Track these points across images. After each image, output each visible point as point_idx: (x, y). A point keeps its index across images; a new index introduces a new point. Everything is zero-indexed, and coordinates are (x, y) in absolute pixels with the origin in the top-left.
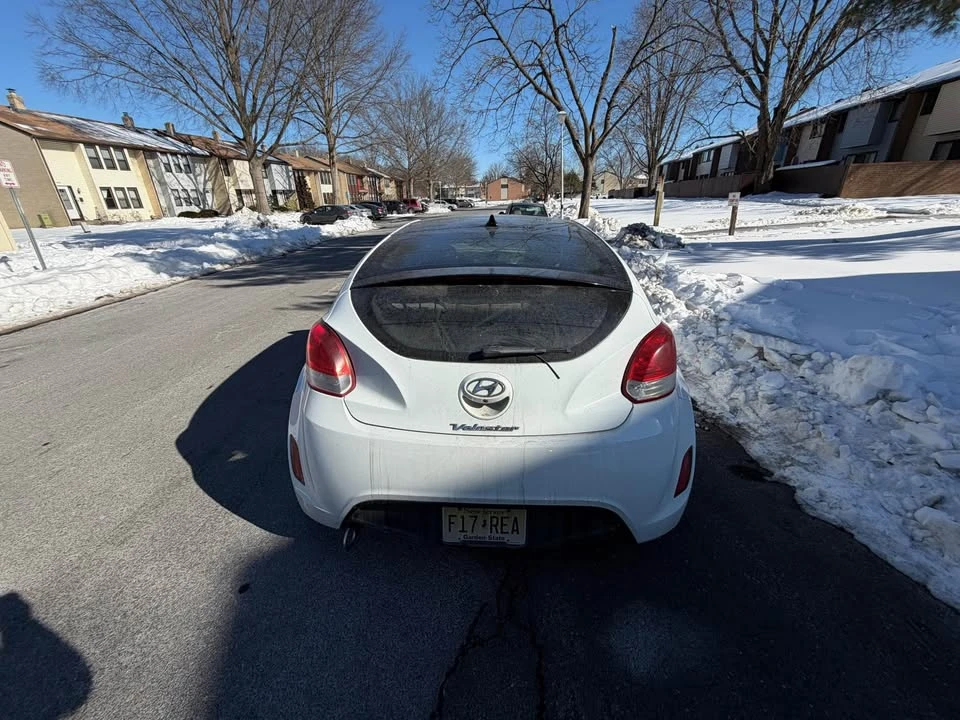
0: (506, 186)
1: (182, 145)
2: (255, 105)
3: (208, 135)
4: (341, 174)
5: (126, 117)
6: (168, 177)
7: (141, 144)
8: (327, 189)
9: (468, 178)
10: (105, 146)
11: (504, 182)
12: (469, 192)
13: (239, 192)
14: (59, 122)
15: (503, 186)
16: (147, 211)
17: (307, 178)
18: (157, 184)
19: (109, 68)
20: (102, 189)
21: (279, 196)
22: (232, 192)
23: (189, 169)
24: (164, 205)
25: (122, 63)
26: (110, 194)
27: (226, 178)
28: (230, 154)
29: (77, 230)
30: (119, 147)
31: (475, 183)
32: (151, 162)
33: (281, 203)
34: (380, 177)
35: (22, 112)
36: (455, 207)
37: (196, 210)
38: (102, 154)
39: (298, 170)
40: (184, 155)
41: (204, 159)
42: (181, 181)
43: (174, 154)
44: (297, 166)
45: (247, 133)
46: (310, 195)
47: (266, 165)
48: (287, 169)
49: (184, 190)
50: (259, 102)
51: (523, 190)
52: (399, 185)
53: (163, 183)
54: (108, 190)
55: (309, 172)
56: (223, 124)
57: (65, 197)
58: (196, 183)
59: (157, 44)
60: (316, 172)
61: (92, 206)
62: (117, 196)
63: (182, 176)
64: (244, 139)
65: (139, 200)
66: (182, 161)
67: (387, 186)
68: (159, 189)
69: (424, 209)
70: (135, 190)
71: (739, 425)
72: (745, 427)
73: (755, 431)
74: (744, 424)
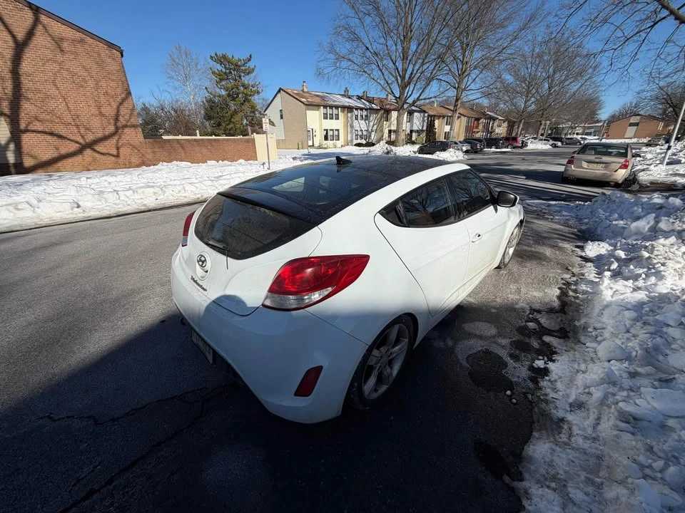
0: (637, 124)
1: (368, 104)
2: (412, 74)
3: (383, 95)
4: (462, 117)
5: (346, 90)
6: (356, 123)
7: (347, 104)
8: (447, 128)
9: (592, 117)
10: (331, 107)
11: (635, 120)
12: (587, 131)
13: (390, 131)
14: (318, 96)
15: (631, 125)
16: (339, 143)
17: (437, 122)
18: (349, 127)
19: (345, 64)
20: (324, 130)
21: (414, 134)
22: (386, 131)
23: (367, 118)
24: (349, 139)
25: (349, 60)
26: (327, 133)
27: (385, 123)
28: (392, 107)
29: (306, 151)
30: (337, 107)
31: (598, 121)
32: (349, 115)
33: (414, 139)
34: (494, 119)
35: (306, 92)
36: (559, 144)
37: (364, 142)
38: (329, 111)
39: (431, 116)
40: (366, 110)
41: (377, 111)
42: (361, 125)
43: (362, 109)
44: (431, 113)
45: (402, 93)
46: (435, 133)
47: (411, 113)
48: (424, 115)
49: (361, 130)
50: (415, 72)
51: (660, 127)
52: (511, 126)
53: (352, 127)
54: (327, 130)
55: (439, 117)
56: (391, 89)
57: (310, 134)
58: (368, 126)
59: (368, 46)
60: (444, 117)
61: (318, 139)
62: (330, 133)
63: (363, 122)
64: (399, 98)
65: (338, 136)
66: (365, 113)
67: (499, 126)
68: (349, 130)
69: (524, 145)
70: (338, 130)
71: (562, 420)
72: (565, 427)
73: (570, 436)
74: (569, 423)
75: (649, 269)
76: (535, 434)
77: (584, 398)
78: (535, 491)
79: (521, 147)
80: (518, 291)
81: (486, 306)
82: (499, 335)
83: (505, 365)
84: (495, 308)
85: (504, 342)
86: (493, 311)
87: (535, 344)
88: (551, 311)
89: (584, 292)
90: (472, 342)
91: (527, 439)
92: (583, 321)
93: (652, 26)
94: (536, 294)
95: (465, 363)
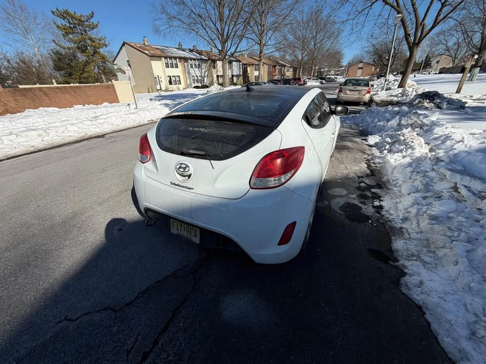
0: (362, 68)
1: (198, 55)
2: (228, 32)
3: (209, 49)
4: (265, 65)
5: (180, 44)
6: (191, 71)
7: (183, 56)
8: (256, 73)
9: (338, 64)
10: (171, 58)
11: (361, 65)
12: (337, 73)
13: (218, 76)
14: (158, 49)
15: (359, 68)
16: (182, 86)
17: (248, 68)
18: (187, 74)
20: (168, 76)
21: (234, 78)
22: (215, 76)
23: (199, 67)
24: (188, 83)
26: (170, 79)
27: (213, 70)
28: (217, 58)
30: (175, 58)
31: (342, 67)
32: (186, 64)
33: (235, 81)
34: (285, 66)
36: (324, 82)
37: (200, 85)
38: (170, 61)
39: (244, 64)
40: (198, 60)
41: (206, 61)
42: (196, 72)
43: (194, 60)
44: (244, 62)
45: (223, 47)
46: (248, 77)
47: (230, 62)
48: (240, 64)
49: (197, 76)
50: (230, 31)
51: (373, 70)
52: (295, 70)
53: (189, 73)
54: (170, 77)
55: (250, 65)
56: (214, 44)
57: (157, 80)
58: (201, 73)
60: (253, 65)
61: (164, 84)
62: (173, 79)
63: (197, 69)
64: (222, 50)
65: (180, 81)
66: (197, 63)
67: (288, 71)
68: (187, 76)
69: (305, 83)
70: (179, 76)
71: (401, 228)
72: (404, 231)
73: (409, 234)
74: (405, 228)
75: (406, 145)
76: (393, 238)
77: (406, 215)
78: (406, 263)
79: (304, 84)
80: (346, 168)
81: (334, 179)
82: (349, 193)
83: (361, 208)
84: (339, 179)
85: (354, 196)
86: (339, 181)
87: (369, 194)
88: (367, 175)
89: (379, 163)
90: (338, 200)
91: (390, 242)
92: (385, 178)
93: (372, 5)
94: (356, 168)
95: (340, 212)
